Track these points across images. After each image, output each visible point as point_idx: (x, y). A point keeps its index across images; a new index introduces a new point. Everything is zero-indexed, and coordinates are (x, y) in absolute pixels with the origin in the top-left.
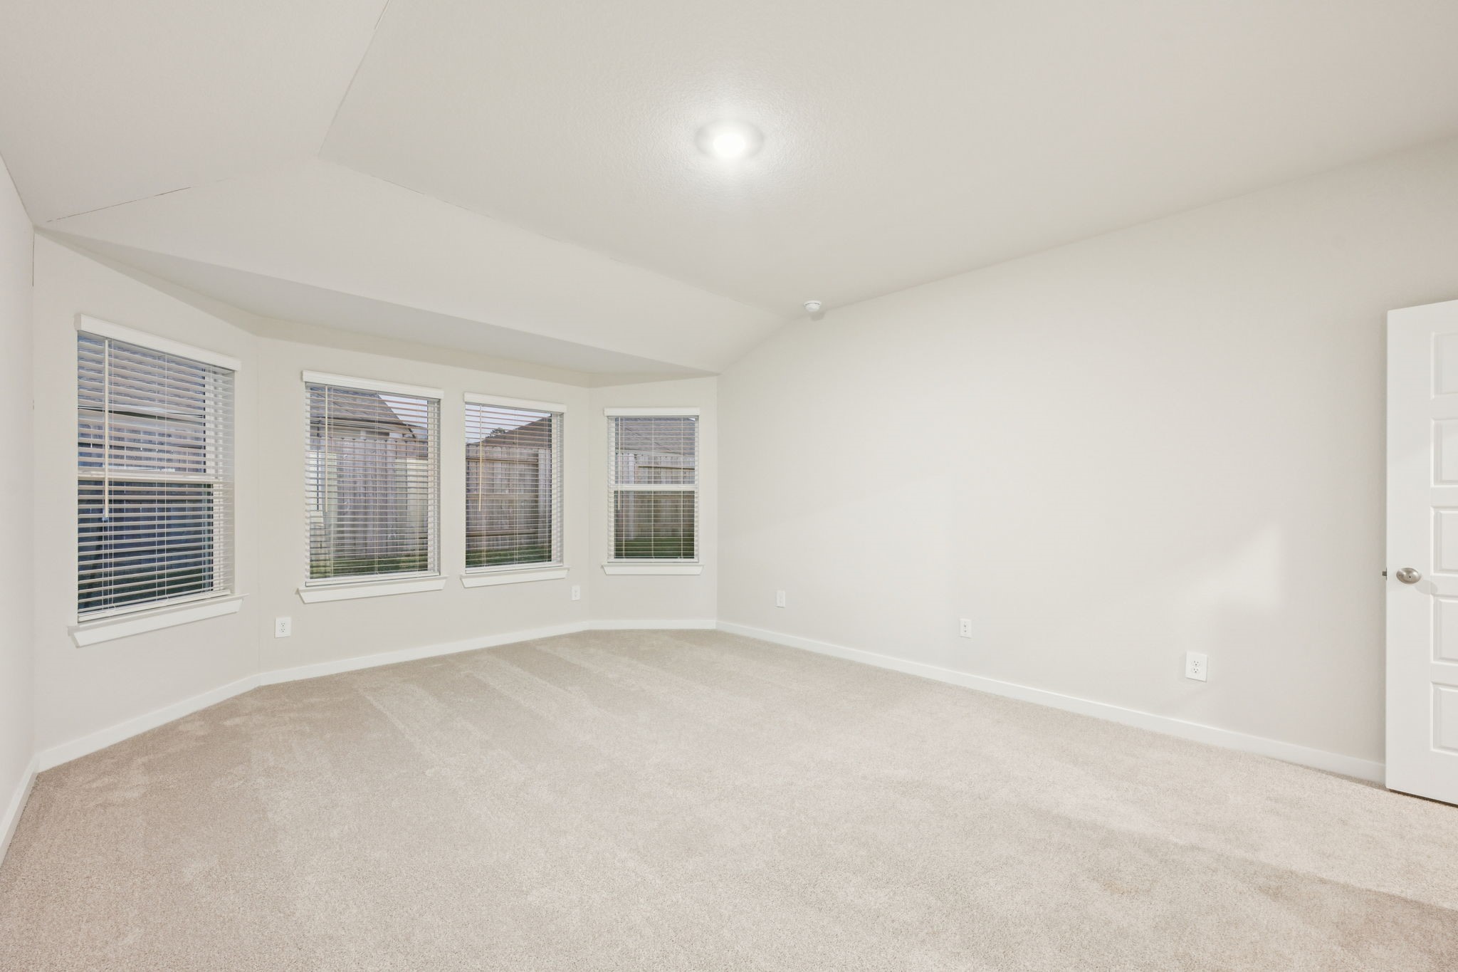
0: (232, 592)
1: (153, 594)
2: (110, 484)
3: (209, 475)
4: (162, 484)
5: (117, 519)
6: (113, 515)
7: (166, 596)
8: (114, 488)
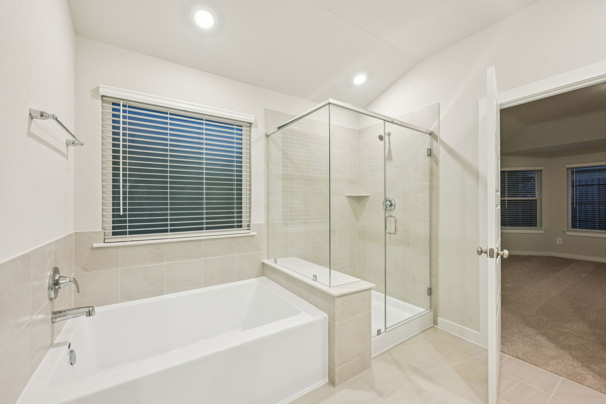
0: (542, 228)
1: (518, 225)
2: (507, 200)
3: (536, 198)
4: (520, 200)
5: (509, 208)
6: (508, 207)
7: (521, 226)
8: (508, 201)
